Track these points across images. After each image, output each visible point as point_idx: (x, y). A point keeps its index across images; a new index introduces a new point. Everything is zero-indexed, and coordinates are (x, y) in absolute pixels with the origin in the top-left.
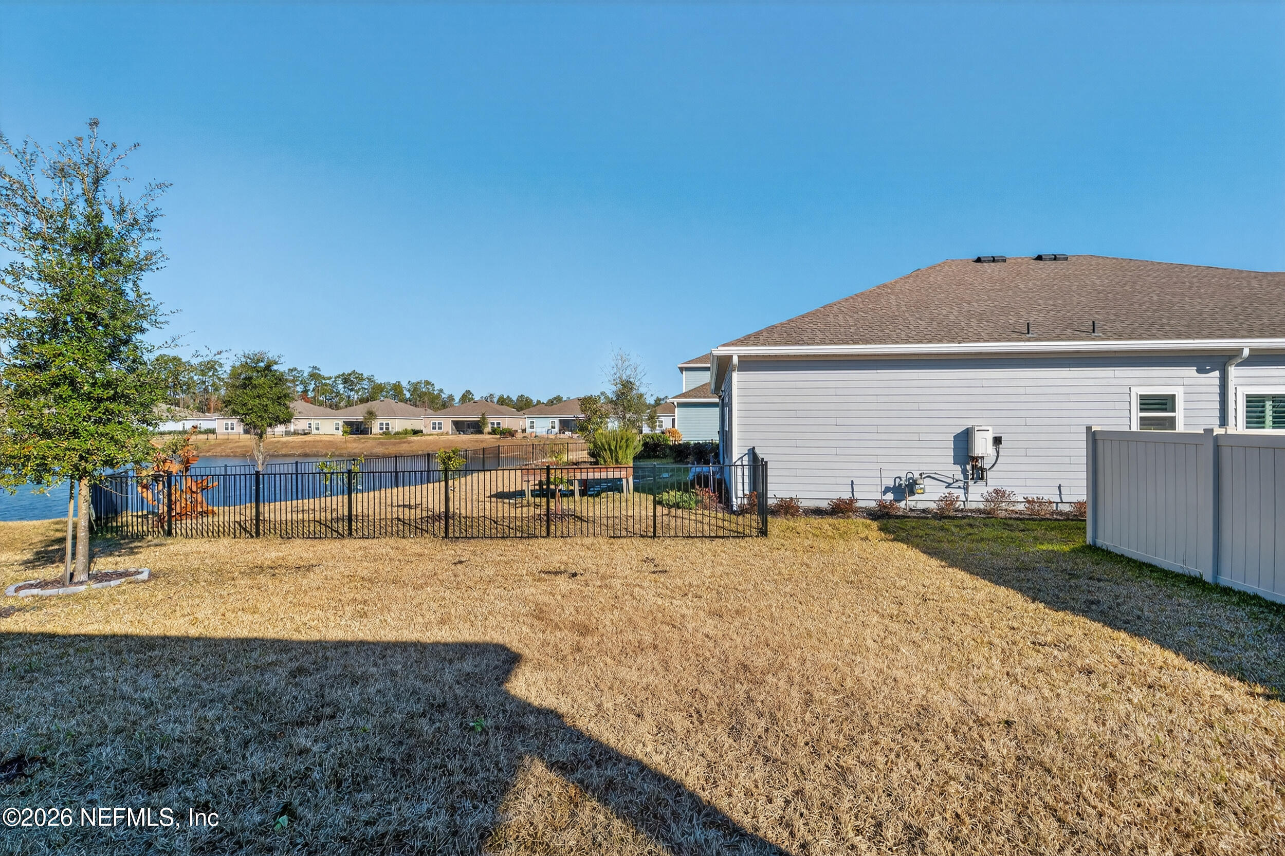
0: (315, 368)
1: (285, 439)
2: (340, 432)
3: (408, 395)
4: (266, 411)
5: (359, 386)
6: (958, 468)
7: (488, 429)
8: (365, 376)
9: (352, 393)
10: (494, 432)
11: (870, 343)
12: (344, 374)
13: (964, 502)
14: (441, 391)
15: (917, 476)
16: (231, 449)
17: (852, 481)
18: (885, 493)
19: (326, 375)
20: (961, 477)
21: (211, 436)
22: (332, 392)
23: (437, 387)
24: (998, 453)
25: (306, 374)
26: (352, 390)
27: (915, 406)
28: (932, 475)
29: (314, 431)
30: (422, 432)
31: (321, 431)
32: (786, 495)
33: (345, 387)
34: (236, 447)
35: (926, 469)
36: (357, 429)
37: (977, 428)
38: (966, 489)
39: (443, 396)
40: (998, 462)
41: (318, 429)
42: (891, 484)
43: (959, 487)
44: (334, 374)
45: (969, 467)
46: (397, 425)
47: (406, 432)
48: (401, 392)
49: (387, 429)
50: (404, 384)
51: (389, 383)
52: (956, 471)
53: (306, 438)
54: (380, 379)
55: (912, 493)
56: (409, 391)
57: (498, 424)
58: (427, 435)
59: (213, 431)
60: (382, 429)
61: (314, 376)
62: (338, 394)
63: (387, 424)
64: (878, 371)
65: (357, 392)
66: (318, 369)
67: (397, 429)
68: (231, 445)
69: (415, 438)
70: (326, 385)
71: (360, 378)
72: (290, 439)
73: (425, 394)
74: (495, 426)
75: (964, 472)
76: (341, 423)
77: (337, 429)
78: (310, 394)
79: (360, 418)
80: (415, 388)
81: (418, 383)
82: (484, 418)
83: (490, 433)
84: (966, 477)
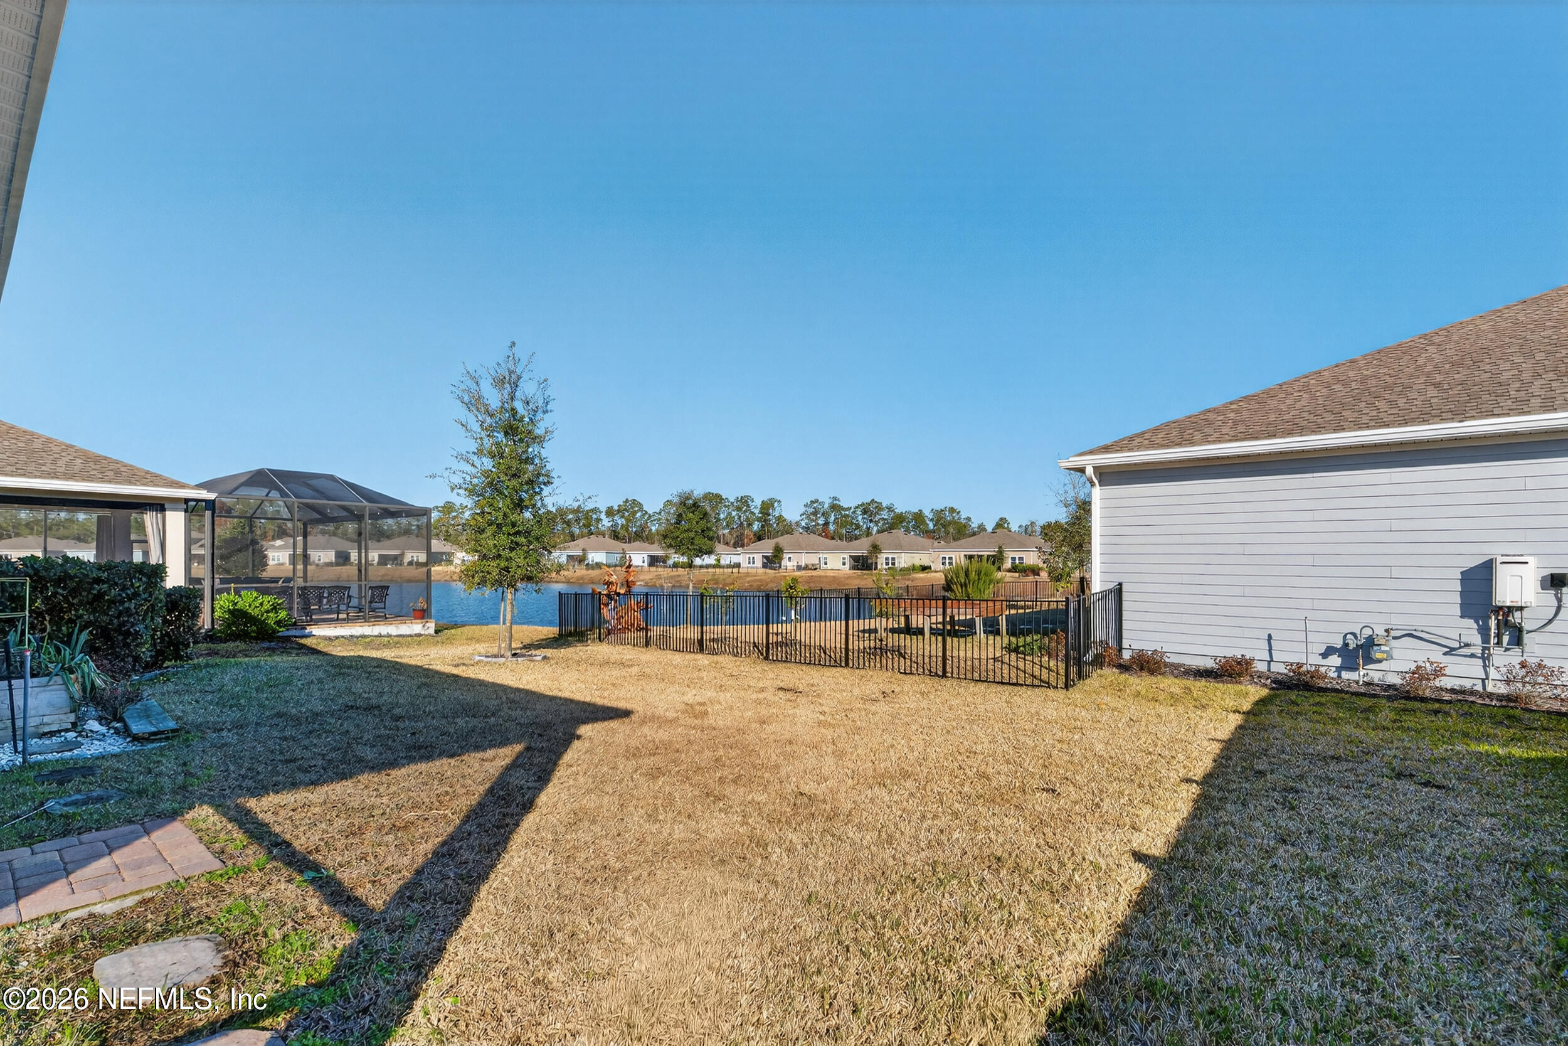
0: (835, 498)
1: (798, 574)
2: (847, 566)
3: (931, 526)
4: (692, 544)
5: (878, 517)
6: (1471, 623)
7: (1008, 564)
8: (884, 505)
9: (872, 525)
10: (1014, 569)
11: (1319, 433)
12: (863, 504)
13: (1483, 680)
14: (969, 519)
15: (1380, 631)
16: (748, 582)
17: (1270, 636)
18: (1325, 655)
19: (845, 506)
20: (1477, 639)
21: (735, 570)
22: (852, 523)
23: (963, 516)
24: (1559, 600)
25: (826, 506)
26: (871, 521)
27: (1385, 525)
28: (1415, 633)
29: (823, 565)
30: (930, 568)
31: (829, 566)
32: (1148, 647)
33: (863, 518)
34: (754, 581)
35: (1400, 622)
36: (862, 563)
37: (1500, 559)
38: (1485, 658)
39: (973, 526)
40: (1560, 616)
41: (826, 564)
42: (1339, 644)
43: (1473, 656)
44: (853, 505)
45: (1493, 623)
46: (904, 560)
47: (913, 569)
48: (923, 522)
49: (893, 564)
50: (927, 513)
51: (909, 512)
52: (1469, 631)
53: (814, 573)
54: (900, 509)
55: (1369, 660)
56: (931, 520)
57: (1021, 559)
58: (936, 572)
59: (738, 565)
60: (887, 564)
61: (835, 507)
62: (858, 527)
63: (893, 559)
64: (1315, 475)
65: (877, 523)
66: (838, 500)
67: (903, 565)
68: (748, 579)
69: (922, 575)
70: (848, 516)
71: (879, 508)
72: (803, 573)
73: (950, 523)
74: (1017, 561)
75: (1484, 632)
76: (847, 556)
77: (844, 564)
78: (832, 527)
79: (865, 552)
80: (939, 515)
81: (942, 510)
82: (1001, 552)
83: (1009, 571)
84: (1486, 639)
